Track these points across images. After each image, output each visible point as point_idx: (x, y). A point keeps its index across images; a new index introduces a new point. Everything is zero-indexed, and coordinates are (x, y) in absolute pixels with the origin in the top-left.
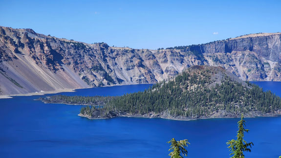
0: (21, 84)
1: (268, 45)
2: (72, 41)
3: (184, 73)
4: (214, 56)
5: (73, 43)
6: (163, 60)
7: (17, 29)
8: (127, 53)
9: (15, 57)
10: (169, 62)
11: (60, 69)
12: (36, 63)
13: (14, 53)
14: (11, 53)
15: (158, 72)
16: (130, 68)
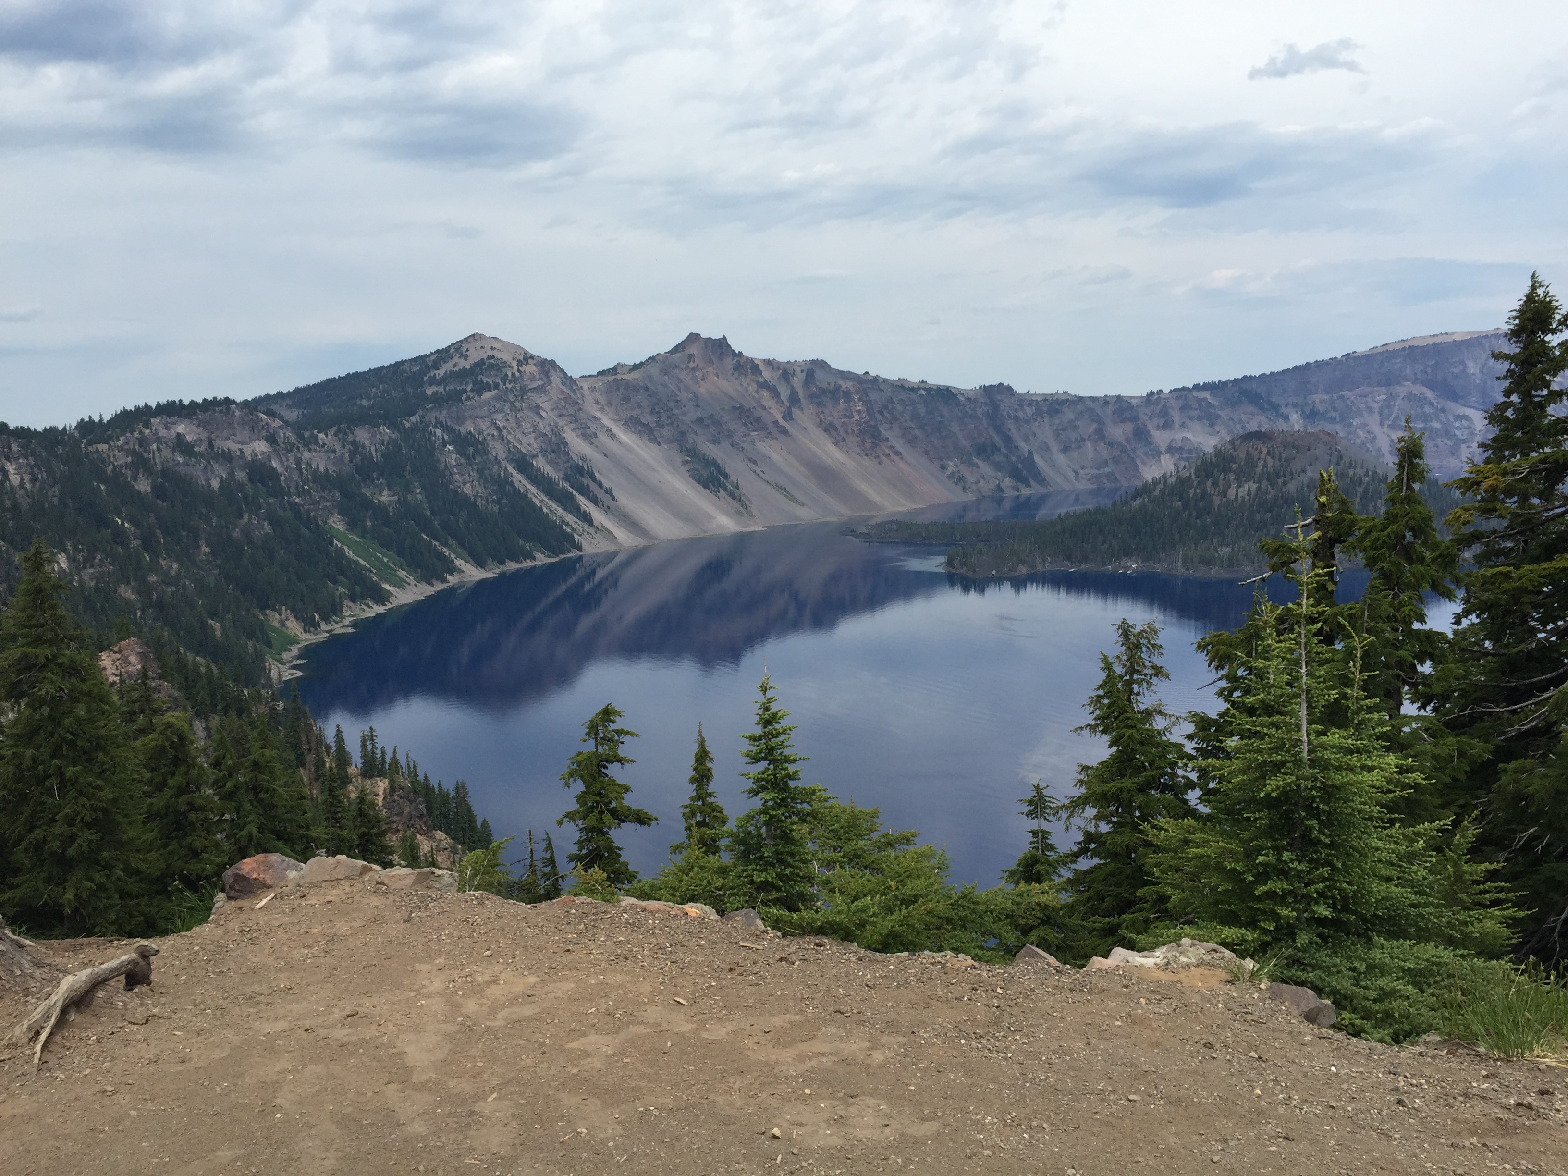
1: (1465, 366)
2: (923, 385)
3: (1218, 452)
4: (1307, 404)
5: (925, 389)
6: (1161, 422)
7: (789, 362)
8: (1065, 409)
9: (785, 432)
10: (1177, 426)
11: (893, 456)
12: (836, 444)
13: (782, 422)
14: (776, 423)
15: (1146, 454)
16: (1073, 446)
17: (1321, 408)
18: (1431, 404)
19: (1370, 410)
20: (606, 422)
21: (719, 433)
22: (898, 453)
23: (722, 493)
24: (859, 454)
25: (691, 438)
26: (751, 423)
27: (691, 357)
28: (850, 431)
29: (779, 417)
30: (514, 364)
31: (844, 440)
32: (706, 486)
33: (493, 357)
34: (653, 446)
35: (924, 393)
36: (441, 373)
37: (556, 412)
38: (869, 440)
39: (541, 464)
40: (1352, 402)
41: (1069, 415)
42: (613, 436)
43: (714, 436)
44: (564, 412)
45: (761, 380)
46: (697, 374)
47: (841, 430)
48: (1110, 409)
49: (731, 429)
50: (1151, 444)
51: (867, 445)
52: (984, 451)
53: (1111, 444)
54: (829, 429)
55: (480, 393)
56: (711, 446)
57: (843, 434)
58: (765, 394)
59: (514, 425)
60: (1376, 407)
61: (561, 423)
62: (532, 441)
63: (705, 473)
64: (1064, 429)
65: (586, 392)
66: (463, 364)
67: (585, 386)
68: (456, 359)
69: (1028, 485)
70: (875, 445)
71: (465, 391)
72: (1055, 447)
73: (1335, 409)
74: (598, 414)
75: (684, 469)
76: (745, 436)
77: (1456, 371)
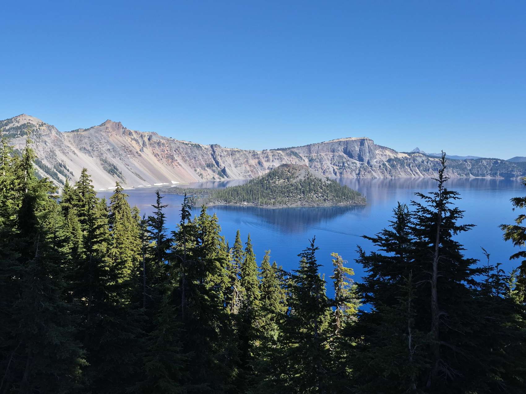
0: (143, 178)
1: (355, 148)
2: (190, 143)
4: (310, 156)
5: (191, 144)
6: (266, 159)
8: (237, 153)
9: (140, 156)
10: (271, 161)
11: (178, 166)
12: (158, 161)
13: (140, 152)
14: (137, 152)
15: (261, 169)
16: (239, 166)
17: (314, 158)
18: (345, 158)
19: (328, 159)
20: (73, 148)
21: (116, 155)
22: (180, 165)
23: (115, 175)
24: (166, 165)
25: (105, 155)
26: (128, 152)
27: (107, 128)
28: (164, 157)
29: (138, 150)
30: (38, 126)
31: (161, 160)
32: (109, 172)
33: (29, 123)
34: (91, 158)
35: (190, 145)
36: (7, 128)
37: (53, 144)
38: (170, 160)
39: (45, 162)
40: (323, 157)
41: (238, 155)
42: (75, 154)
43: (114, 155)
44: (56, 144)
45: (133, 137)
46: (109, 134)
47: (160, 156)
48: (251, 155)
49: (121, 153)
50: (263, 166)
51: (169, 162)
52: (209, 166)
53: (250, 166)
54: (156, 155)
55: (22, 135)
56: (112, 159)
57: (161, 157)
58: (134, 142)
59: (35, 148)
60: (330, 158)
61: (55, 148)
62: (42, 154)
63: (109, 168)
64: (236, 160)
65: (66, 137)
66: (17, 124)
67: (65, 135)
68: (14, 123)
69: (223, 177)
70: (172, 162)
71: (17, 134)
72: (233, 165)
73: (318, 159)
74: (70, 146)
75: (101, 167)
76: (125, 156)
77: (352, 149)
